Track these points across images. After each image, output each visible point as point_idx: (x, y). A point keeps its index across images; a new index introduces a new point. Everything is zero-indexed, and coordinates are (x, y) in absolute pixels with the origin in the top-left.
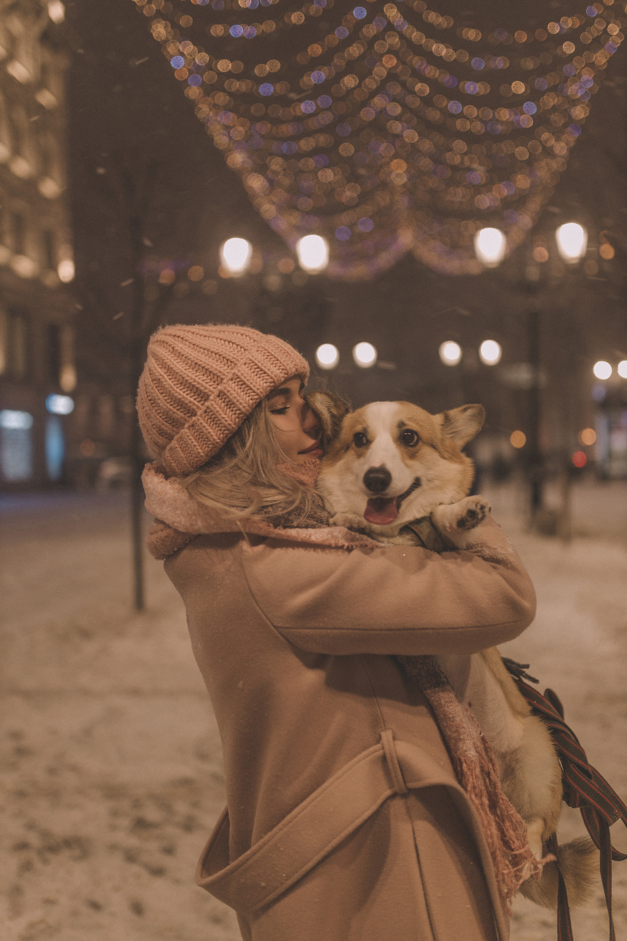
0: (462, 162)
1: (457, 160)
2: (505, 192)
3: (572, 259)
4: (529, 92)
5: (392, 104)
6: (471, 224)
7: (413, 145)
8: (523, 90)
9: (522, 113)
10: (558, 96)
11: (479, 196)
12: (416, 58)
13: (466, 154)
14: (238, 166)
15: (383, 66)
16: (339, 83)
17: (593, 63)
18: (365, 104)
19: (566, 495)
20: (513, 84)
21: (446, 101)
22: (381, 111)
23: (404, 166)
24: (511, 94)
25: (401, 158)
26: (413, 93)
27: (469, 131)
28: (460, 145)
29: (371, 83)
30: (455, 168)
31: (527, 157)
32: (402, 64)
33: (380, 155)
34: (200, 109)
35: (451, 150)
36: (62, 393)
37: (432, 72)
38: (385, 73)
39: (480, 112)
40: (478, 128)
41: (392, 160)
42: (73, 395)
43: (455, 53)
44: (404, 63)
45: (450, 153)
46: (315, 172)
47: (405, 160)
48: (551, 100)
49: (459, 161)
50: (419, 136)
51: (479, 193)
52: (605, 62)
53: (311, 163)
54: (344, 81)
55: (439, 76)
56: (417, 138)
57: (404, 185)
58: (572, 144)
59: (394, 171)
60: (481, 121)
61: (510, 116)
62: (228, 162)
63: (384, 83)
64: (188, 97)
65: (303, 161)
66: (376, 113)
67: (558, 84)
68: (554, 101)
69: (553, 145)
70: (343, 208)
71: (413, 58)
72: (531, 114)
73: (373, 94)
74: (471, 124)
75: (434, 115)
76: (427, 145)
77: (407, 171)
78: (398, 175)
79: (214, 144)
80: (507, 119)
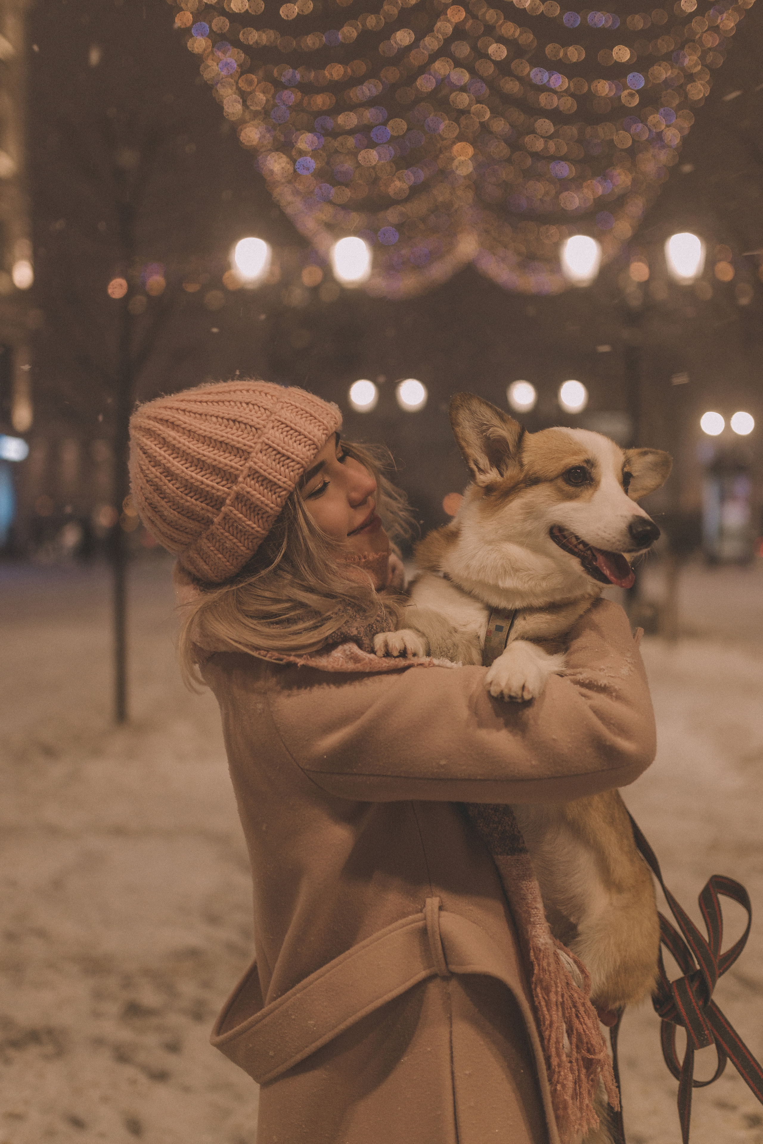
0: (546, 148)
1: (539, 145)
2: (600, 191)
3: (685, 279)
4: (635, 60)
5: (458, 70)
6: (553, 230)
7: (483, 125)
8: (628, 57)
9: (625, 87)
10: (672, 67)
11: (565, 194)
12: (491, 11)
13: (551, 137)
14: (254, 143)
15: (449, 21)
16: (389, 39)
17: (718, 26)
18: (423, 69)
19: (672, 581)
20: (616, 49)
21: (528, 69)
22: (443, 80)
23: (470, 151)
24: (613, 62)
25: (467, 140)
26: (487, 57)
27: (557, 108)
28: (545, 125)
29: (431, 43)
30: (536, 156)
31: (630, 143)
32: (473, 18)
33: (440, 135)
34: (209, 66)
35: (533, 132)
36: (14, 433)
37: (510, 30)
38: (449, 29)
39: (572, 84)
40: (568, 105)
41: (454, 143)
42: (26, 436)
43: (543, 4)
44: (475, 17)
45: (532, 136)
46: (354, 154)
47: (472, 144)
48: (663, 71)
49: (542, 146)
50: (491, 113)
51: (567, 190)
52: (733, 26)
53: (351, 142)
54: (395, 38)
55: (519, 36)
56: (488, 115)
57: (468, 177)
58: (686, 132)
59: (457, 158)
60: (573, 95)
61: (610, 90)
62: (241, 138)
63: (448, 41)
64: (193, 51)
65: (340, 139)
66: (437, 82)
67: (672, 51)
68: (666, 73)
69: (662, 131)
70: (388, 203)
71: (487, 10)
72: (636, 89)
73: (434, 57)
74: (559, 99)
75: (512, 87)
76: (500, 126)
77: (474, 158)
78: (462, 163)
79: (225, 114)
80: (607, 95)
